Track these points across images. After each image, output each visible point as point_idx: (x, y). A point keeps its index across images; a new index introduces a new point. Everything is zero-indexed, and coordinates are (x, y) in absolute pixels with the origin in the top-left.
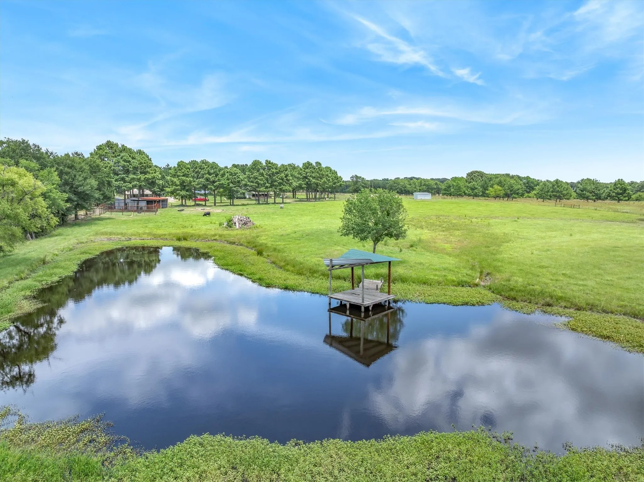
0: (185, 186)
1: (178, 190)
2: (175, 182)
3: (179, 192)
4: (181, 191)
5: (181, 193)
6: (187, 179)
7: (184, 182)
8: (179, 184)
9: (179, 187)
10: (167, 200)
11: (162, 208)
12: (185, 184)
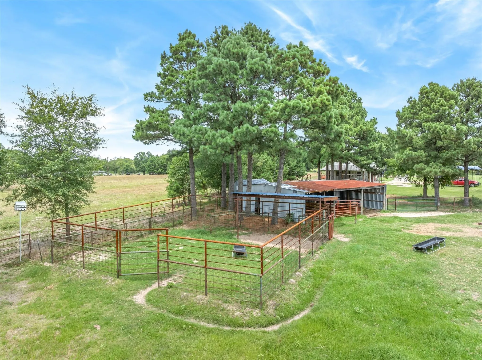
0: (439, 149)
1: (416, 161)
2: (411, 139)
3: (422, 165)
4: (427, 163)
5: (428, 169)
6: (449, 127)
7: (437, 136)
8: (421, 142)
9: (421, 153)
10: (383, 188)
11: (365, 212)
12: (439, 143)
